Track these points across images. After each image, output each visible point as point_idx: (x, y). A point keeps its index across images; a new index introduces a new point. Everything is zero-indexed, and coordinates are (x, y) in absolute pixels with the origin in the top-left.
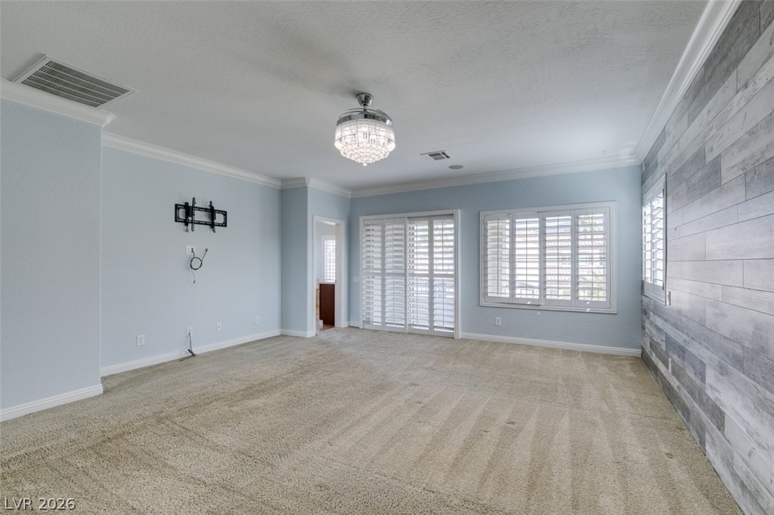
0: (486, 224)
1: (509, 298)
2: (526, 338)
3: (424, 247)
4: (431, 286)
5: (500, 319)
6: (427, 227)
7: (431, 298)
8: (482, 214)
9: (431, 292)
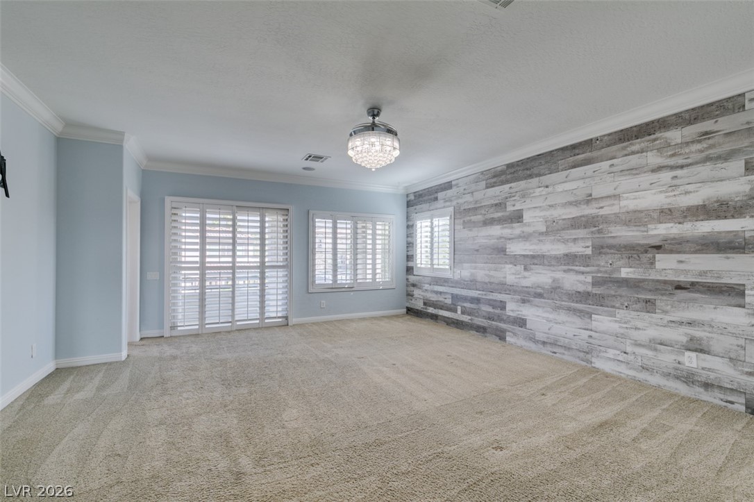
0: (314, 222)
1: (332, 284)
2: (344, 313)
3: (256, 239)
4: (263, 278)
5: (324, 302)
6: (258, 219)
7: (262, 290)
8: (311, 212)
9: (263, 284)
